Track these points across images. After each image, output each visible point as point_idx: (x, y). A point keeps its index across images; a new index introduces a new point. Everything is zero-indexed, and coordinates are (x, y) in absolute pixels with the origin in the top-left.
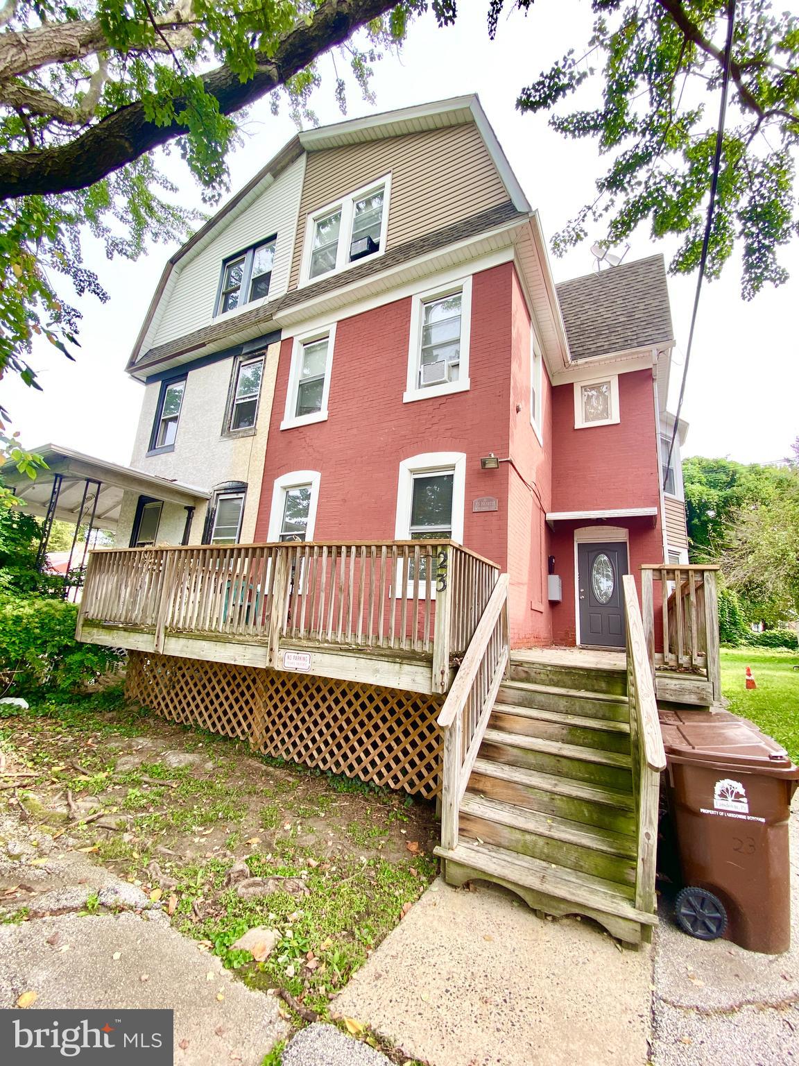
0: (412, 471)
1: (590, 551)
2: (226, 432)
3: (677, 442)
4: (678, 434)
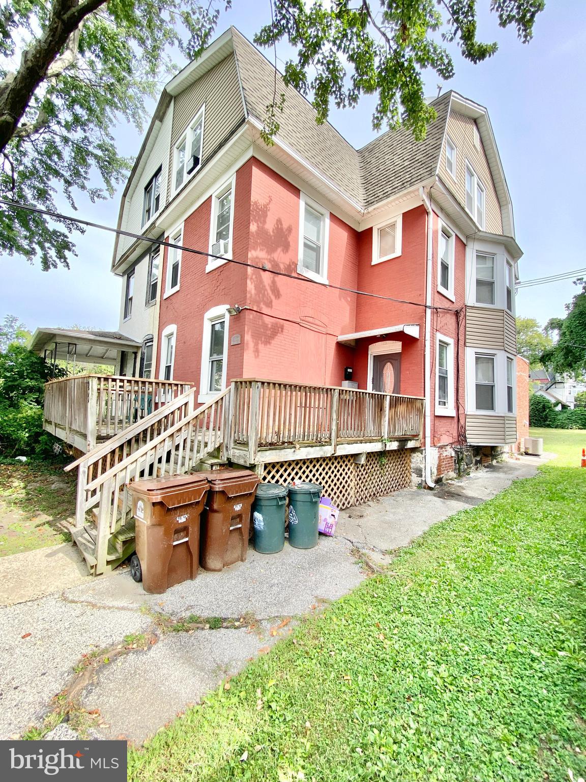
0: (211, 320)
1: (381, 360)
2: (147, 303)
3: (502, 257)
4: (503, 248)
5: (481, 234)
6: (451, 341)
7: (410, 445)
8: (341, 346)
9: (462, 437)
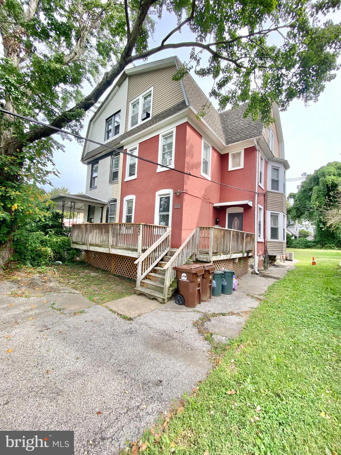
0: (160, 195)
1: (232, 216)
2: (110, 182)
3: (282, 169)
4: (283, 165)
5: (274, 158)
6: (262, 207)
7: (250, 254)
8: (215, 208)
9: (266, 251)
